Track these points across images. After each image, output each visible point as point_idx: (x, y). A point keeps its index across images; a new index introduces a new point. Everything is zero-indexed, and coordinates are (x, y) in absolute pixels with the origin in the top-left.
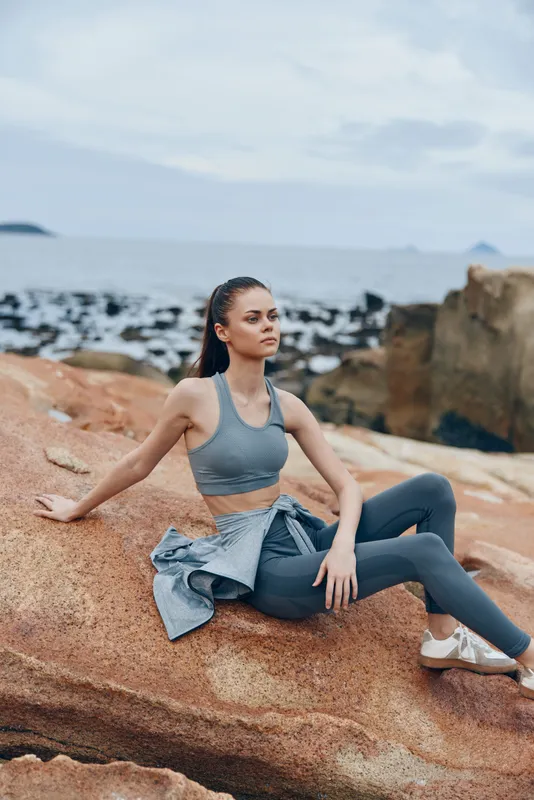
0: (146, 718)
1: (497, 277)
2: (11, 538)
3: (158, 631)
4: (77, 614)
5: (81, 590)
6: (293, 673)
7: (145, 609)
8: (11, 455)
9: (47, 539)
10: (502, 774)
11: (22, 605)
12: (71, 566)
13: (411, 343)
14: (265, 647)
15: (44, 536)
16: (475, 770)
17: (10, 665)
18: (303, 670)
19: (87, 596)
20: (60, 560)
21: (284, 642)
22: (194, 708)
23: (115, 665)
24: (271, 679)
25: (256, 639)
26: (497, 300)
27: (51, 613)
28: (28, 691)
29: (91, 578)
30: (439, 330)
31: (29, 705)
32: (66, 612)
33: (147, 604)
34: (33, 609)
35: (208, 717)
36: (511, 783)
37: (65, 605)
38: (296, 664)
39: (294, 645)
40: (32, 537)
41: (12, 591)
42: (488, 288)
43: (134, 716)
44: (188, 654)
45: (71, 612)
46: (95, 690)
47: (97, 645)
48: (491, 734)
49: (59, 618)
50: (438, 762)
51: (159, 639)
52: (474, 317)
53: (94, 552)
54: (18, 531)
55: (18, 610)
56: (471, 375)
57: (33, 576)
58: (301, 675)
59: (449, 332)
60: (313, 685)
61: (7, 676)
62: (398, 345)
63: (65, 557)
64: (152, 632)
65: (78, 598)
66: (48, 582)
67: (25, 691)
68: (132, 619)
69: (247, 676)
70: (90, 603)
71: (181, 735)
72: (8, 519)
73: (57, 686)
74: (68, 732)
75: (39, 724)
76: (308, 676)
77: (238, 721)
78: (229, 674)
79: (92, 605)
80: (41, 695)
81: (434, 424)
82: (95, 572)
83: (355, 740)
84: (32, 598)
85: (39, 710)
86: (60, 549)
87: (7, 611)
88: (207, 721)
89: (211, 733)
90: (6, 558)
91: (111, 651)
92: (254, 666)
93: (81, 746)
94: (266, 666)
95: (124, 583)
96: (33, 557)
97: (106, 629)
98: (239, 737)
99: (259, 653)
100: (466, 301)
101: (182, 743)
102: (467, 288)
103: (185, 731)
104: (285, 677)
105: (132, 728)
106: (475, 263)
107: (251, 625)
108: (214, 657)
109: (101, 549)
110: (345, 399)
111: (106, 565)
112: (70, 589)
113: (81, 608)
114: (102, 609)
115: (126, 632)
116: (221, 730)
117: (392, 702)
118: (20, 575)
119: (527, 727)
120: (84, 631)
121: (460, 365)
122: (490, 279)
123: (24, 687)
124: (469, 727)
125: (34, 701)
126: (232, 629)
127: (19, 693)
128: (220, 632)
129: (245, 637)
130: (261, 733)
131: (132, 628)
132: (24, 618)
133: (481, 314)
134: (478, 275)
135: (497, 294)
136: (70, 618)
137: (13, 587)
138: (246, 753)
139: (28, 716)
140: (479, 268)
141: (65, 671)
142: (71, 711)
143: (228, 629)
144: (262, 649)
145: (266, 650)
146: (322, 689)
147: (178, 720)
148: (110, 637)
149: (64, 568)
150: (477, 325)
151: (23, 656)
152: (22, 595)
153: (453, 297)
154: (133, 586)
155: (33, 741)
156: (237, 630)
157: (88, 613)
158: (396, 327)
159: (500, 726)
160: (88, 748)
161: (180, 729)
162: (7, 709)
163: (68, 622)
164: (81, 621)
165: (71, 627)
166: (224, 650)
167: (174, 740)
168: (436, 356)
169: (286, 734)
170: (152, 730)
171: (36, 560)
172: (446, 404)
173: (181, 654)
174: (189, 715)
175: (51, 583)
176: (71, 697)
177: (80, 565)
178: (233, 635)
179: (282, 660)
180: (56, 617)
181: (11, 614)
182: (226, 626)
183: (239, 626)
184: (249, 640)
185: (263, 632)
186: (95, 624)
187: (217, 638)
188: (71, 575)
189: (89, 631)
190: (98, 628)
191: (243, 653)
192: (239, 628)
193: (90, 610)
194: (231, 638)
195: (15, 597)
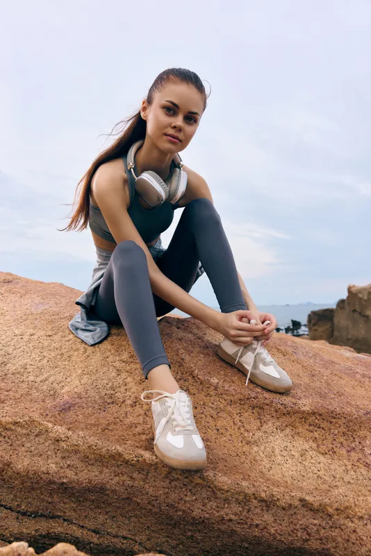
0: (187, 499)
1: (365, 289)
4: (118, 394)
6: (344, 451)
12: (117, 358)
13: (322, 329)
14: (310, 425)
17: (36, 436)
18: (354, 449)
19: (130, 379)
21: (330, 419)
22: (245, 484)
24: (322, 458)
25: (299, 415)
26: (365, 300)
27: (93, 394)
28: (54, 466)
30: (336, 321)
31: (54, 483)
32: (108, 392)
33: (187, 384)
34: (76, 390)
35: (263, 495)
37: (108, 386)
38: (345, 443)
41: (60, 377)
42: (360, 295)
43: (173, 496)
44: (230, 431)
45: (112, 392)
46: (127, 462)
47: (135, 422)
49: (101, 397)
52: (354, 311)
55: (63, 391)
57: (82, 365)
58: (353, 454)
59: (342, 320)
61: (33, 449)
65: (120, 381)
67: (51, 466)
69: (297, 455)
70: (132, 385)
71: (231, 520)
73: (85, 459)
74: (101, 518)
75: (67, 507)
76: (361, 456)
77: (301, 500)
78: (277, 452)
79: (133, 387)
80: (68, 471)
84: (77, 382)
85: (65, 489)
87: (52, 392)
88: (262, 501)
89: (268, 517)
90: (60, 352)
92: (301, 444)
93: (116, 536)
94: (314, 445)
98: (303, 521)
99: (305, 432)
100: (349, 304)
101: (233, 531)
102: (348, 297)
103: (236, 514)
104: (336, 457)
105: (171, 512)
108: (259, 434)
112: (114, 374)
113: (123, 389)
116: (281, 513)
118: (70, 365)
120: (124, 409)
121: (350, 337)
122: (361, 291)
123: (50, 461)
125: (60, 478)
127: (44, 469)
128: (262, 408)
129: (289, 413)
130: (330, 516)
132: (66, 398)
134: (354, 289)
135: (365, 298)
136: (111, 397)
137: (62, 374)
138: (314, 545)
139: (56, 498)
140: (354, 286)
141: (92, 440)
142: (101, 490)
144: (307, 427)
145: (311, 428)
147: (226, 500)
149: (111, 359)
150: (356, 315)
151: (50, 425)
152: (69, 380)
153: (342, 302)
155: (60, 529)
156: (279, 406)
157: (129, 394)
158: (313, 321)
160: (125, 538)
161: (231, 511)
162: (33, 489)
163: (109, 401)
164: (121, 400)
165: (111, 406)
166: (269, 427)
167: (223, 527)
168: (336, 333)
169: (361, 518)
170: (196, 513)
173: (223, 431)
174: (239, 493)
176: (101, 472)
177: (125, 356)
178: (276, 412)
179: (330, 438)
180: (97, 397)
181: (54, 396)
182: (267, 401)
183: (281, 402)
184: (293, 417)
185: (306, 408)
186: (135, 403)
187: (259, 415)
188: (117, 364)
189: (129, 409)
190: (138, 406)
191: (288, 431)
192: (282, 404)
193: (131, 391)
194: (274, 414)
195: (62, 382)
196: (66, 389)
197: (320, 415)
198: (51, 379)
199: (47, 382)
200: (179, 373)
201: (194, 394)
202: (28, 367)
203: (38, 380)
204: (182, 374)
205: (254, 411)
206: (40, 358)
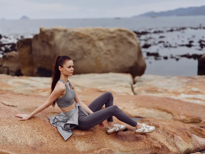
1: (49, 30)
2: (16, 127)
5: (40, 136)
6: (90, 141)
7: (57, 136)
10: (139, 150)
11: (29, 143)
13: (25, 50)
15: (23, 125)
16: (133, 151)
18: (92, 140)
19: (42, 136)
20: (31, 130)
21: (87, 135)
24: (87, 144)
25: (82, 136)
27: (37, 143)
29: (41, 132)
30: (33, 45)
32: (40, 142)
33: (57, 135)
34: (32, 143)
36: (141, 151)
37: (39, 140)
38: (90, 139)
39: (89, 135)
40: (21, 126)
41: (24, 140)
42: (47, 33)
44: (70, 144)
45: (41, 141)
47: (51, 147)
48: (132, 143)
50: (125, 151)
51: (63, 142)
52: (43, 41)
54: (17, 125)
56: (45, 57)
58: (92, 141)
59: (36, 46)
60: (95, 143)
62: (22, 51)
64: (61, 141)
65: (41, 138)
66: (31, 136)
68: (55, 139)
69: (83, 145)
70: (44, 138)
72: (12, 123)
78: (80, 145)
81: (36, 71)
82: (41, 130)
83: (110, 152)
84: (30, 141)
86: (30, 127)
87: (26, 145)
92: (83, 142)
94: (85, 142)
95: (50, 131)
96: (24, 131)
97: (51, 143)
100: (40, 37)
102: (40, 34)
104: (89, 143)
106: (42, 27)
107: (81, 133)
108: (75, 143)
109: (40, 125)
110: (6, 67)
111: (43, 128)
112: (38, 136)
113: (43, 140)
114: (47, 139)
115: (56, 142)
117: (110, 142)
118: (24, 136)
119: (140, 139)
121: (41, 54)
122: (47, 31)
124: (127, 143)
129: (80, 136)
132: (31, 146)
133: (45, 40)
134: (43, 30)
135: (49, 35)
137: (24, 139)
144: (83, 138)
146: (97, 143)
148: (53, 144)
149: (33, 131)
150: (44, 43)
153: (36, 37)
154: (52, 131)
156: (78, 135)
157: (45, 141)
158: (20, 46)
159: (133, 141)
163: (42, 144)
164: (44, 143)
166: (77, 140)
168: (34, 53)
172: (39, 65)
173: (68, 144)
175: (32, 136)
177: (37, 130)
179: (88, 139)
182: (76, 135)
187: (74, 138)
188: (36, 132)
189: (47, 144)
191: (80, 140)
194: (77, 137)
195: (26, 141)
199: (22, 143)
202: (14, 139)
203: (20, 142)
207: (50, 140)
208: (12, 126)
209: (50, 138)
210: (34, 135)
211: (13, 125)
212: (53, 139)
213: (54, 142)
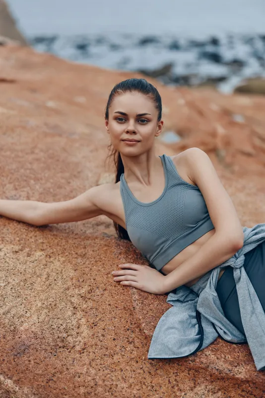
2: (33, 259)
3: (139, 363)
4: (70, 339)
5: (79, 314)
7: (131, 340)
8: (63, 181)
9: (64, 262)
12: (77, 291)
14: (243, 391)
15: (62, 259)
19: (83, 320)
20: (69, 284)
23: (89, 394)
25: (233, 382)
27: (47, 335)
29: (90, 304)
32: (60, 335)
33: (133, 335)
34: (33, 329)
37: (62, 327)
40: (52, 259)
41: (21, 310)
44: (164, 389)
45: (65, 335)
47: (79, 371)
49: (54, 340)
51: (139, 371)
53: (99, 279)
54: (41, 253)
55: (22, 328)
57: (43, 297)
63: (74, 281)
65: (74, 323)
66: (53, 304)
68: (118, 349)
70: (84, 329)
79: (86, 331)
82: (95, 298)
84: (35, 317)
86: (72, 273)
87: (12, 328)
90: (24, 278)
91: (90, 378)
95: (118, 312)
96: (47, 279)
97: (92, 356)
107: (230, 368)
108: (190, 394)
109: (105, 277)
111: (106, 292)
112: (70, 313)
113: (74, 333)
114: (93, 335)
115: (110, 361)
120: (72, 355)
126: (210, 369)
128: (197, 371)
129: (223, 378)
131: (115, 357)
132: (24, 336)
136: (63, 341)
137: (23, 306)
143: (206, 369)
144: (240, 392)
145: (243, 394)
148: (93, 364)
149: (70, 292)
152: (28, 315)
154: (124, 316)
156: (214, 371)
157: (79, 338)
163: (60, 344)
164: (71, 345)
165: (61, 350)
166: (200, 389)
171: (47, 282)
173: (158, 388)
175: (55, 305)
178: (211, 376)
180: (51, 339)
181: (15, 331)
183: (217, 368)
184: (227, 382)
185: (241, 376)
186: (84, 349)
187: (195, 376)
189: (77, 356)
190: (85, 354)
192: (218, 370)
193: (83, 335)
194: (208, 378)
195: (22, 316)
196: (26, 325)
197: (254, 383)
198: (13, 312)
199: (9, 316)
200: (129, 321)
201: (138, 348)
204: (131, 324)
205: (190, 372)
206: (4, 284)
207: (99, 343)
208: (27, 250)
209: (101, 338)
210: (61, 305)
211: (31, 251)
212: (111, 344)
213: (106, 358)
